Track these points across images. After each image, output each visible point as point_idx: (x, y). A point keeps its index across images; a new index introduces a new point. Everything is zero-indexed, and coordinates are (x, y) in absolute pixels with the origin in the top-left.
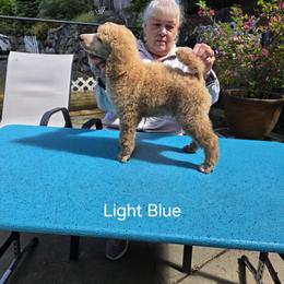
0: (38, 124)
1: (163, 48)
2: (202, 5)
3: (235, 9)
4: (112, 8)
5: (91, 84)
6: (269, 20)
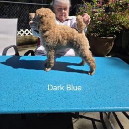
6: (109, 1)
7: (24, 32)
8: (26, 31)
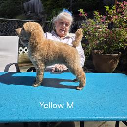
0: (4, 71)
1: (63, 33)
2: (81, 11)
3: (95, 12)
4: (34, 12)
5: (26, 50)
6: (112, 18)
7: (23, 50)
8: (25, 49)
